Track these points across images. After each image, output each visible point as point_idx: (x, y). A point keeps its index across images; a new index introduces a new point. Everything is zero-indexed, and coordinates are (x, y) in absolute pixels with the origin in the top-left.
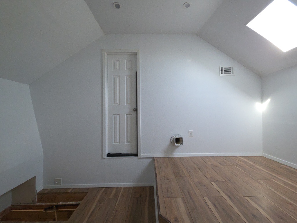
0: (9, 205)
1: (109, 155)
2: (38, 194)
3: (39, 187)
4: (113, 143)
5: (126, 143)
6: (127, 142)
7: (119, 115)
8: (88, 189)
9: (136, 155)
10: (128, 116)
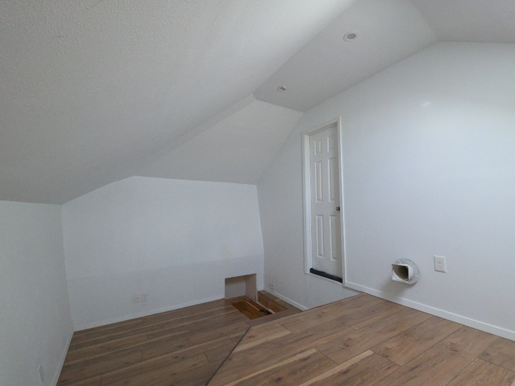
0: (244, 294)
1: (312, 271)
2: (258, 292)
3: (260, 286)
4: (318, 256)
5: (332, 259)
6: (334, 258)
7: (323, 215)
8: (292, 306)
9: (340, 280)
10: (333, 218)
